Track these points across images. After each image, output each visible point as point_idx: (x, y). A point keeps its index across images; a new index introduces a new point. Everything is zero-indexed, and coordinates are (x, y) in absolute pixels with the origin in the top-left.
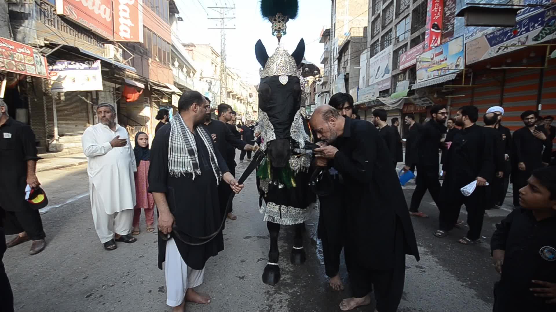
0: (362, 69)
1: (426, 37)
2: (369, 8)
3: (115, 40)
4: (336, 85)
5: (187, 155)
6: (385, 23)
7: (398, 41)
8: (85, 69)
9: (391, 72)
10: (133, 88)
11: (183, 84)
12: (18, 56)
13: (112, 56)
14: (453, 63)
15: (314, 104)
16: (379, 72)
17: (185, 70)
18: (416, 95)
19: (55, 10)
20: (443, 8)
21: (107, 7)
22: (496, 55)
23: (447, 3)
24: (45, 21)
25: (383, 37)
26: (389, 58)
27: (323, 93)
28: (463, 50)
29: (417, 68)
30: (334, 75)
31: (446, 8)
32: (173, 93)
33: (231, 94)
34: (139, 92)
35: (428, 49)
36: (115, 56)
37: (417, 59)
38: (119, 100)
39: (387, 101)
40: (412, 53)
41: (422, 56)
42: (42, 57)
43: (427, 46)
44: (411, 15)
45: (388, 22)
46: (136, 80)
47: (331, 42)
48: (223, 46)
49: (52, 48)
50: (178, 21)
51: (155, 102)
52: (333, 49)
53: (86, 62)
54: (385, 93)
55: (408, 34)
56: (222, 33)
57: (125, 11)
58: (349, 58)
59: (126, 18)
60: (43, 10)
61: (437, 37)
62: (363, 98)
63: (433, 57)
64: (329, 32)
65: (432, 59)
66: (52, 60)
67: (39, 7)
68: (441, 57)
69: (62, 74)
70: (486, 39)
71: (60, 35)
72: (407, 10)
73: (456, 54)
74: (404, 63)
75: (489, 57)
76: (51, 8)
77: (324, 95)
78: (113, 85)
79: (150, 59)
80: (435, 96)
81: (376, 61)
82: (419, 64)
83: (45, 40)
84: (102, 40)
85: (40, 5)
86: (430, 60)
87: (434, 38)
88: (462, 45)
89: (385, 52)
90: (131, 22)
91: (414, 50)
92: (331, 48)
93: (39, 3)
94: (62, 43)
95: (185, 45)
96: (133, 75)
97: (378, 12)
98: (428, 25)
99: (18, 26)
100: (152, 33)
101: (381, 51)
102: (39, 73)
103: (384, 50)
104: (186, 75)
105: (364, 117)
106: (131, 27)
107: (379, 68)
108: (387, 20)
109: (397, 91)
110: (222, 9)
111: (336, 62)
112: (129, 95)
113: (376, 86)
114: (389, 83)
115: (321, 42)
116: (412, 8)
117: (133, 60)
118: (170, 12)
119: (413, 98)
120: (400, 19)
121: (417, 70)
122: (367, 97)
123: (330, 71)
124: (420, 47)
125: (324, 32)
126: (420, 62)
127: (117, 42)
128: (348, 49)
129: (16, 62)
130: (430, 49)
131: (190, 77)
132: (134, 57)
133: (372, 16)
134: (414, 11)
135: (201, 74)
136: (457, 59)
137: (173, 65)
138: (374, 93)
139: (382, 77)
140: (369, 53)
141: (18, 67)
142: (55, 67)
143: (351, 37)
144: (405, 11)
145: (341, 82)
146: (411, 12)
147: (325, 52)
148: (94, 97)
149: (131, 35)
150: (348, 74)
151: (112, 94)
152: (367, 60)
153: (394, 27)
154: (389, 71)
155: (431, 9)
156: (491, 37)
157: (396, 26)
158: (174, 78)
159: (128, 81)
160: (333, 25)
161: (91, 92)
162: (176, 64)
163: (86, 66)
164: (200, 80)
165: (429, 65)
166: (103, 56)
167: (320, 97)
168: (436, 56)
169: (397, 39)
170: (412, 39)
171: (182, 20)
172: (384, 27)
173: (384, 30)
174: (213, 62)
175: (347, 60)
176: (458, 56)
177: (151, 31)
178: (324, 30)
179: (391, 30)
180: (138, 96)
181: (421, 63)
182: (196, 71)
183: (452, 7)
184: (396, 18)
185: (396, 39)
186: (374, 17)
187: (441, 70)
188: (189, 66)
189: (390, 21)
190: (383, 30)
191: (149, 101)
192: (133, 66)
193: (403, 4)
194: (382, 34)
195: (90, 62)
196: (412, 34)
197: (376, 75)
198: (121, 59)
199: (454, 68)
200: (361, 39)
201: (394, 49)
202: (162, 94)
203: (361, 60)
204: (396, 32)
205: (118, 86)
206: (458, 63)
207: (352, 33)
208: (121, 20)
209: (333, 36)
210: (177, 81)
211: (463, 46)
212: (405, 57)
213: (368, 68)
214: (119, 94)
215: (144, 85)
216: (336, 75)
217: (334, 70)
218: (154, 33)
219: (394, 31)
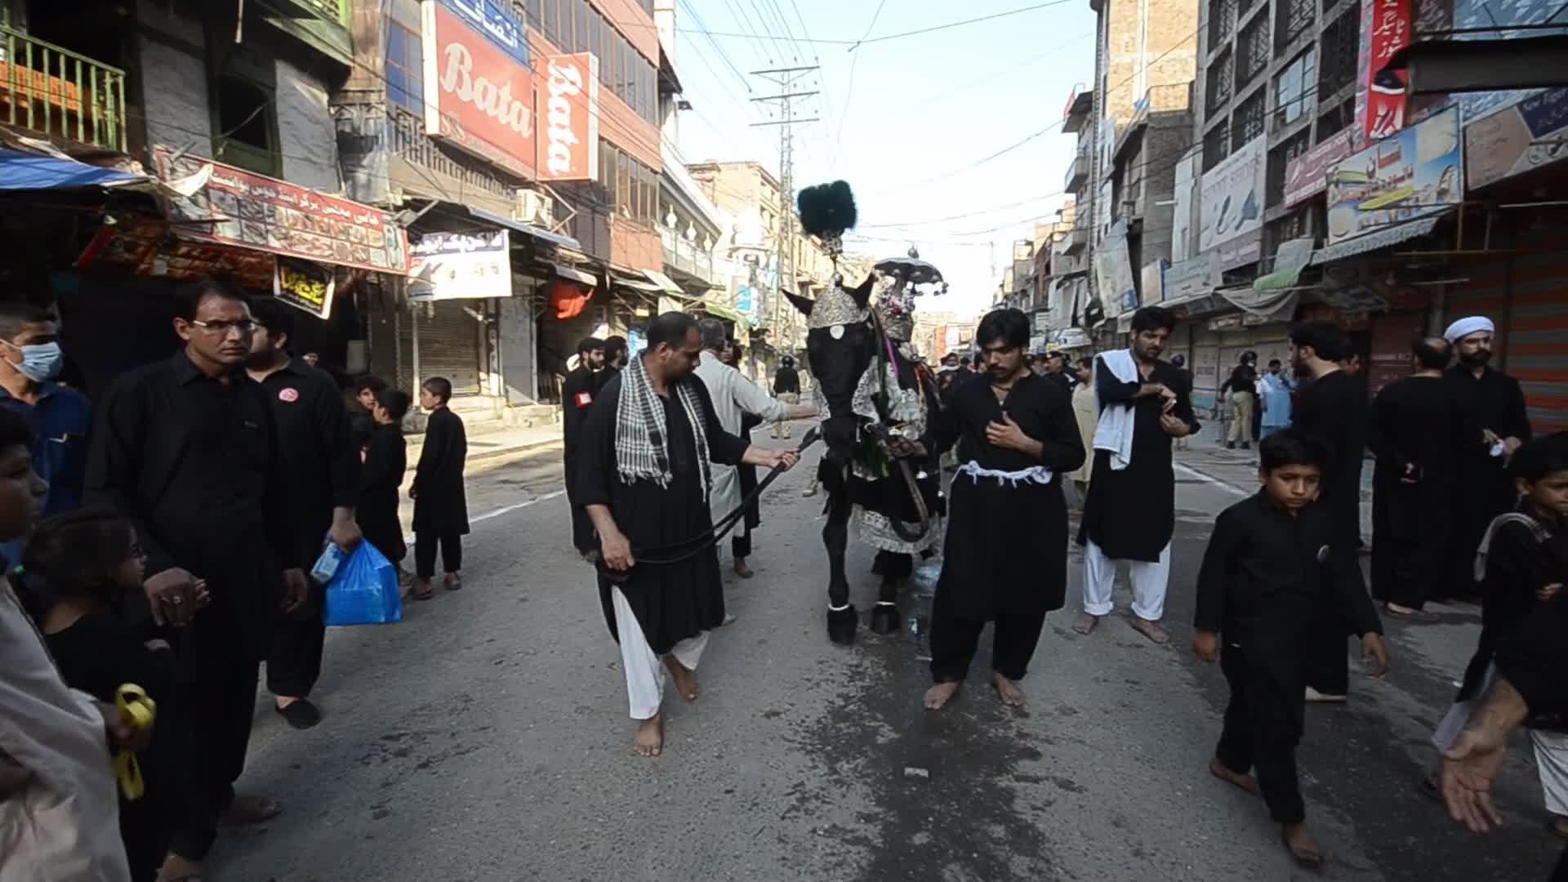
0: (1180, 204)
1: (1357, 110)
2: (1200, 30)
3: (539, 179)
4: (1105, 255)
5: (648, 442)
6: (1246, 72)
7: (1284, 120)
8: (478, 249)
9: (1260, 213)
10: (571, 287)
11: (686, 270)
12: (357, 231)
13: (530, 215)
14: (1429, 186)
15: (1046, 310)
16: (1226, 216)
17: (691, 232)
18: (1328, 281)
19: (423, 127)
20: (1411, 23)
21: (524, 104)
22: (1550, 160)
23: (1423, 9)
24: (404, 154)
25: (1238, 111)
26: (1256, 170)
27: (1069, 277)
28: (1458, 146)
29: (1330, 202)
30: (1100, 226)
31: (1417, 23)
32: (662, 293)
33: (811, 287)
34: (585, 294)
35: (1363, 145)
36: (537, 215)
37: (1327, 176)
38: (541, 317)
39: (1246, 298)
40: (1321, 157)
41: (1342, 167)
42: (399, 231)
43: (1360, 136)
44: (1318, 46)
45: (1255, 68)
46: (580, 266)
47: (1095, 129)
48: (785, 168)
49: (417, 210)
50: (679, 112)
51: (620, 316)
52: (1098, 148)
53: (479, 236)
54: (1240, 275)
55: (1311, 102)
56: (786, 134)
57: (560, 110)
58: (1144, 175)
59: (562, 127)
60: (401, 129)
61: (1392, 108)
62: (1177, 289)
63: (1374, 171)
64: (1090, 102)
65: (1371, 175)
66: (415, 234)
67: (393, 123)
68: (1397, 170)
69: (433, 261)
70: (1520, 115)
71: (432, 179)
72: (1307, 31)
73: (1438, 160)
74: (1298, 187)
75: (1531, 167)
76: (416, 124)
77: (1072, 284)
78: (530, 280)
79: (612, 215)
80: (1390, 282)
81: (1218, 183)
82: (1336, 191)
83: (406, 192)
84: (511, 181)
85: (396, 120)
86: (1365, 179)
87: (1382, 112)
88: (1454, 132)
89: (1244, 154)
90: (572, 135)
91: (1326, 147)
92: (1094, 147)
93: (394, 115)
94: (436, 197)
95: (693, 169)
96: (575, 255)
97: (1226, 42)
98: (1364, 74)
99: (353, 165)
100: (617, 151)
101: (1233, 151)
102: (393, 265)
103: (1242, 150)
104: (693, 244)
105: (1187, 346)
106: (572, 147)
107: (1228, 201)
108: (1252, 62)
109: (1278, 270)
110: (786, 73)
111: (1109, 186)
112: (563, 303)
113: (1214, 254)
114: (1255, 247)
115: (1066, 130)
116: (1320, 26)
117: (574, 221)
118: (660, 91)
119: (1322, 290)
120: (1289, 59)
121: (1329, 206)
122: (1189, 287)
123: (1092, 216)
124: (1341, 138)
125: (1076, 101)
126: (1337, 183)
127: (543, 182)
128: (1139, 149)
129: (352, 243)
130: (1370, 142)
131: (704, 250)
132: (575, 217)
133: (1210, 51)
134: (1329, 34)
135: (733, 241)
136: (1440, 174)
137: (665, 222)
138: (1208, 277)
139: (1237, 228)
140: (1199, 158)
141: (358, 255)
142: (420, 248)
143: (1149, 115)
144: (1302, 35)
145: (1117, 247)
146: (1317, 37)
147: (1077, 159)
148: (492, 311)
149: (572, 165)
150: (1139, 221)
151: (526, 303)
152: (1193, 181)
153: (1269, 82)
154: (1255, 211)
155: (1371, 29)
156: (1536, 109)
157: (1276, 78)
158: (664, 255)
159: (562, 270)
160: (1101, 80)
161: (485, 300)
162: (672, 219)
163: (481, 243)
164: (730, 256)
165: (1363, 193)
166: (514, 219)
167: (1061, 290)
168: (1381, 166)
169: (1280, 115)
170: (1323, 114)
171: (689, 107)
172: (1241, 83)
173: (1242, 93)
174: (764, 206)
175: (1139, 180)
176: (1444, 163)
177: (615, 147)
178: (1076, 96)
179: (1261, 92)
180: (582, 304)
181: (1341, 186)
182: (719, 233)
183: (1436, 18)
184: (1276, 56)
185: (1275, 117)
186: (1213, 55)
187: (1395, 205)
188: (704, 222)
189: (1259, 64)
190: (1238, 91)
191: (605, 316)
192: (574, 236)
193: (1297, 16)
194: (1236, 102)
195: (488, 235)
196: (1321, 100)
197: (1220, 224)
198: (548, 219)
199: (1434, 202)
200: (1181, 118)
201: (1271, 147)
202: (635, 297)
203: (1177, 181)
204: (1277, 96)
205: (540, 282)
206: (1444, 186)
207: (1151, 104)
208: (554, 133)
209: (1101, 111)
210: (673, 263)
211: (1458, 136)
212: (1299, 167)
213: (1195, 203)
214: (541, 300)
215: (596, 276)
216: (1107, 226)
217: (1101, 213)
218: (621, 152)
219: (1270, 94)
